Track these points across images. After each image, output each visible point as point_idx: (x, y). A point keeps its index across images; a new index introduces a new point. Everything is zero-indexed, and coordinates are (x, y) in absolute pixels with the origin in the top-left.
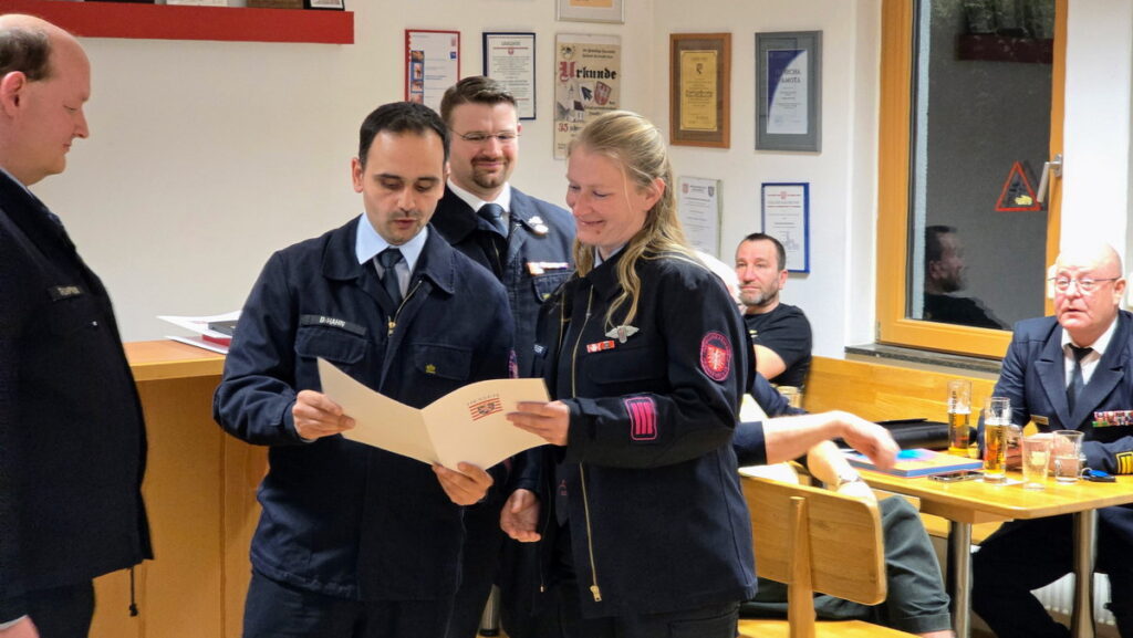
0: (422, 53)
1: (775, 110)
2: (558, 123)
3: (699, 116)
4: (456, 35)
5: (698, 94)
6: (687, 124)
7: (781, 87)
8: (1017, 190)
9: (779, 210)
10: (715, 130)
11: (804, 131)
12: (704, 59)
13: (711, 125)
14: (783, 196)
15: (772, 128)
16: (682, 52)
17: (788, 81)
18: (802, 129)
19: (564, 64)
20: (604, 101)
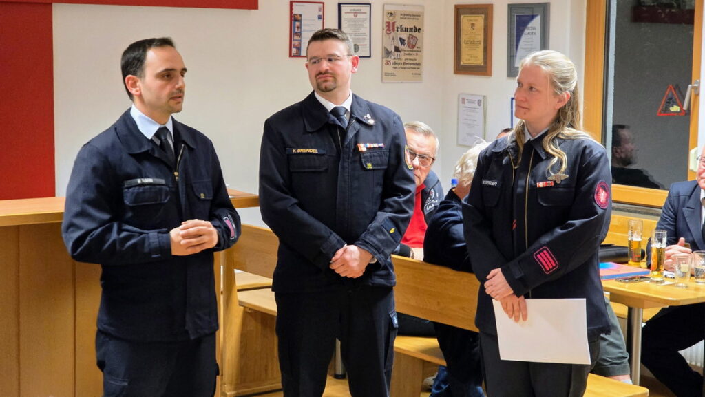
0: (301, 15)
1: (520, 52)
2: (384, 60)
3: (473, 56)
4: (322, 5)
5: (472, 43)
6: (465, 60)
7: (524, 38)
8: (670, 102)
10: (482, 64)
12: (476, 20)
13: (480, 62)
16: (462, 16)
17: (528, 34)
19: (388, 23)
20: (413, 47)
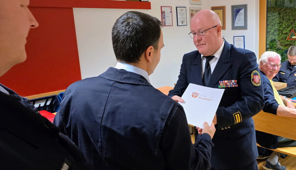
0: (165, 11)
1: (236, 21)
4: (171, 8)
7: (238, 16)
8: (292, 35)
9: (238, 42)
11: (244, 25)
12: (219, 12)
14: (239, 39)
15: (236, 25)
17: (239, 15)
18: (243, 25)
19: (191, 14)
